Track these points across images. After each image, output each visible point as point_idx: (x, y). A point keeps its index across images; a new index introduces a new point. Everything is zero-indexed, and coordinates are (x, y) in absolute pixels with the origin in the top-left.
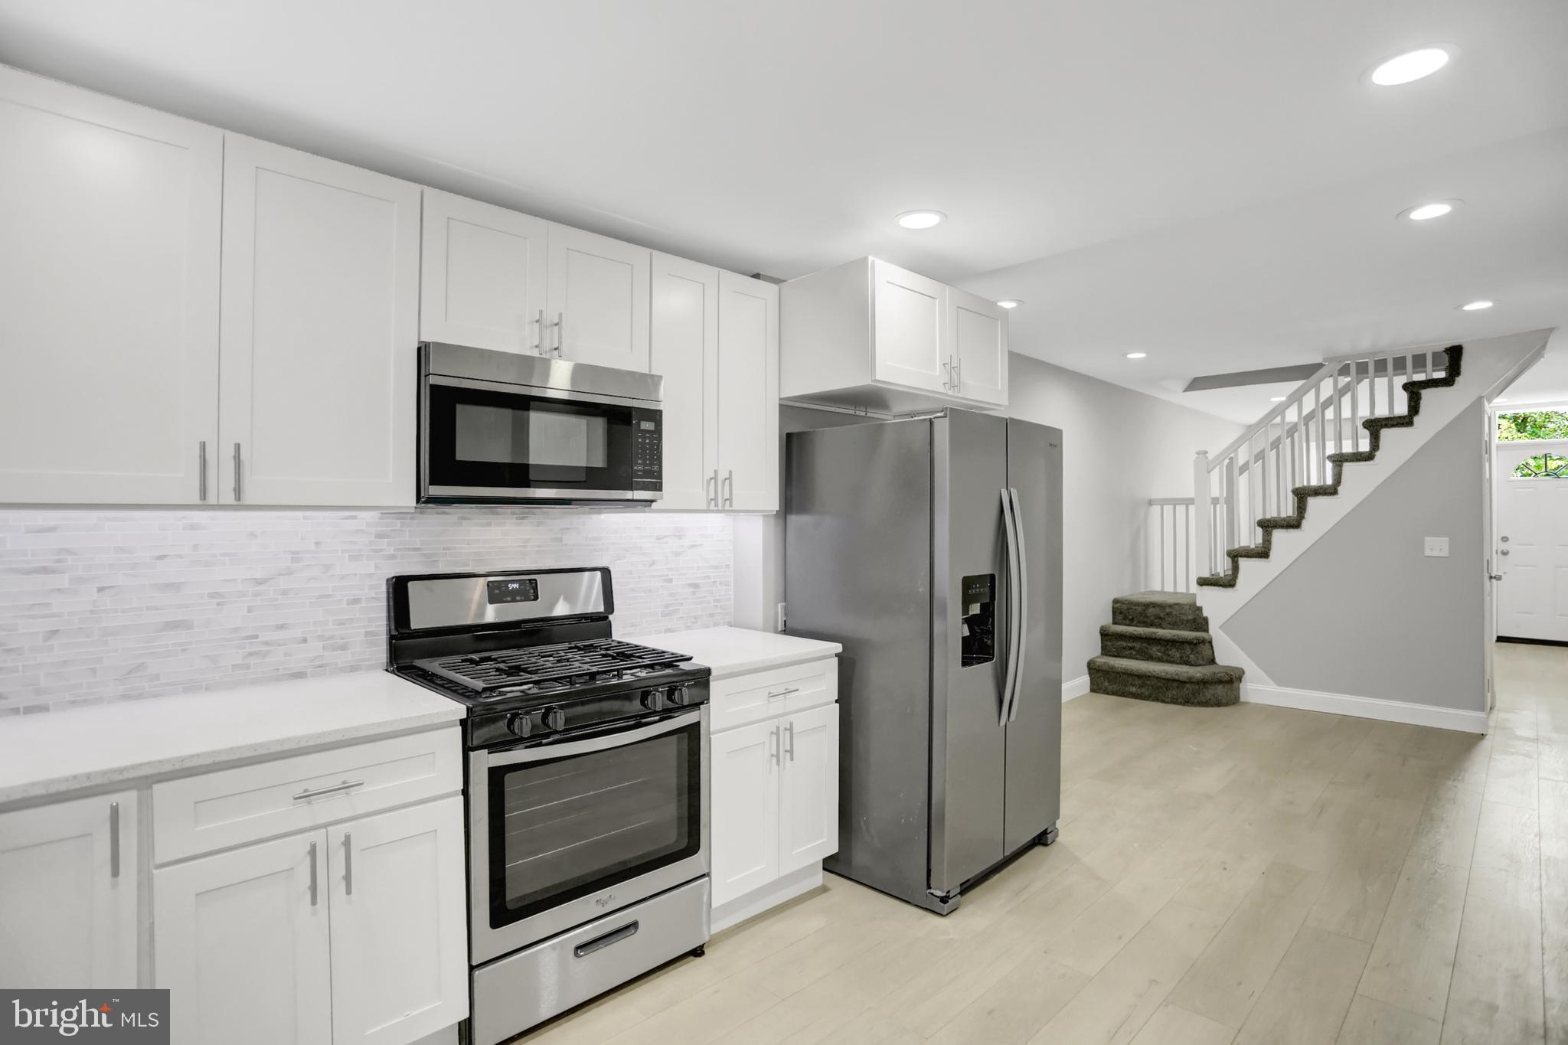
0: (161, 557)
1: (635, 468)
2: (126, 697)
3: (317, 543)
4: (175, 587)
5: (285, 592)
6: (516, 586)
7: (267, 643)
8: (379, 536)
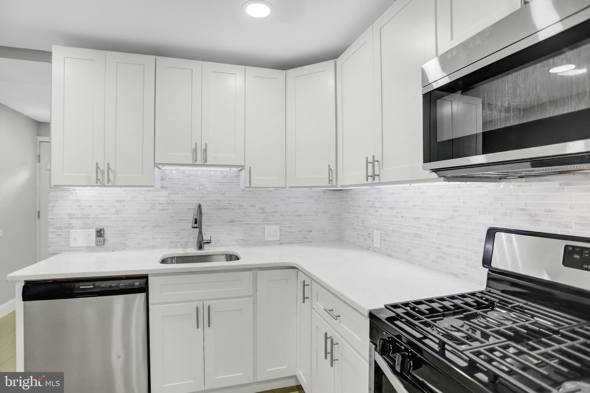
5: (451, 228)
8: (497, 199)
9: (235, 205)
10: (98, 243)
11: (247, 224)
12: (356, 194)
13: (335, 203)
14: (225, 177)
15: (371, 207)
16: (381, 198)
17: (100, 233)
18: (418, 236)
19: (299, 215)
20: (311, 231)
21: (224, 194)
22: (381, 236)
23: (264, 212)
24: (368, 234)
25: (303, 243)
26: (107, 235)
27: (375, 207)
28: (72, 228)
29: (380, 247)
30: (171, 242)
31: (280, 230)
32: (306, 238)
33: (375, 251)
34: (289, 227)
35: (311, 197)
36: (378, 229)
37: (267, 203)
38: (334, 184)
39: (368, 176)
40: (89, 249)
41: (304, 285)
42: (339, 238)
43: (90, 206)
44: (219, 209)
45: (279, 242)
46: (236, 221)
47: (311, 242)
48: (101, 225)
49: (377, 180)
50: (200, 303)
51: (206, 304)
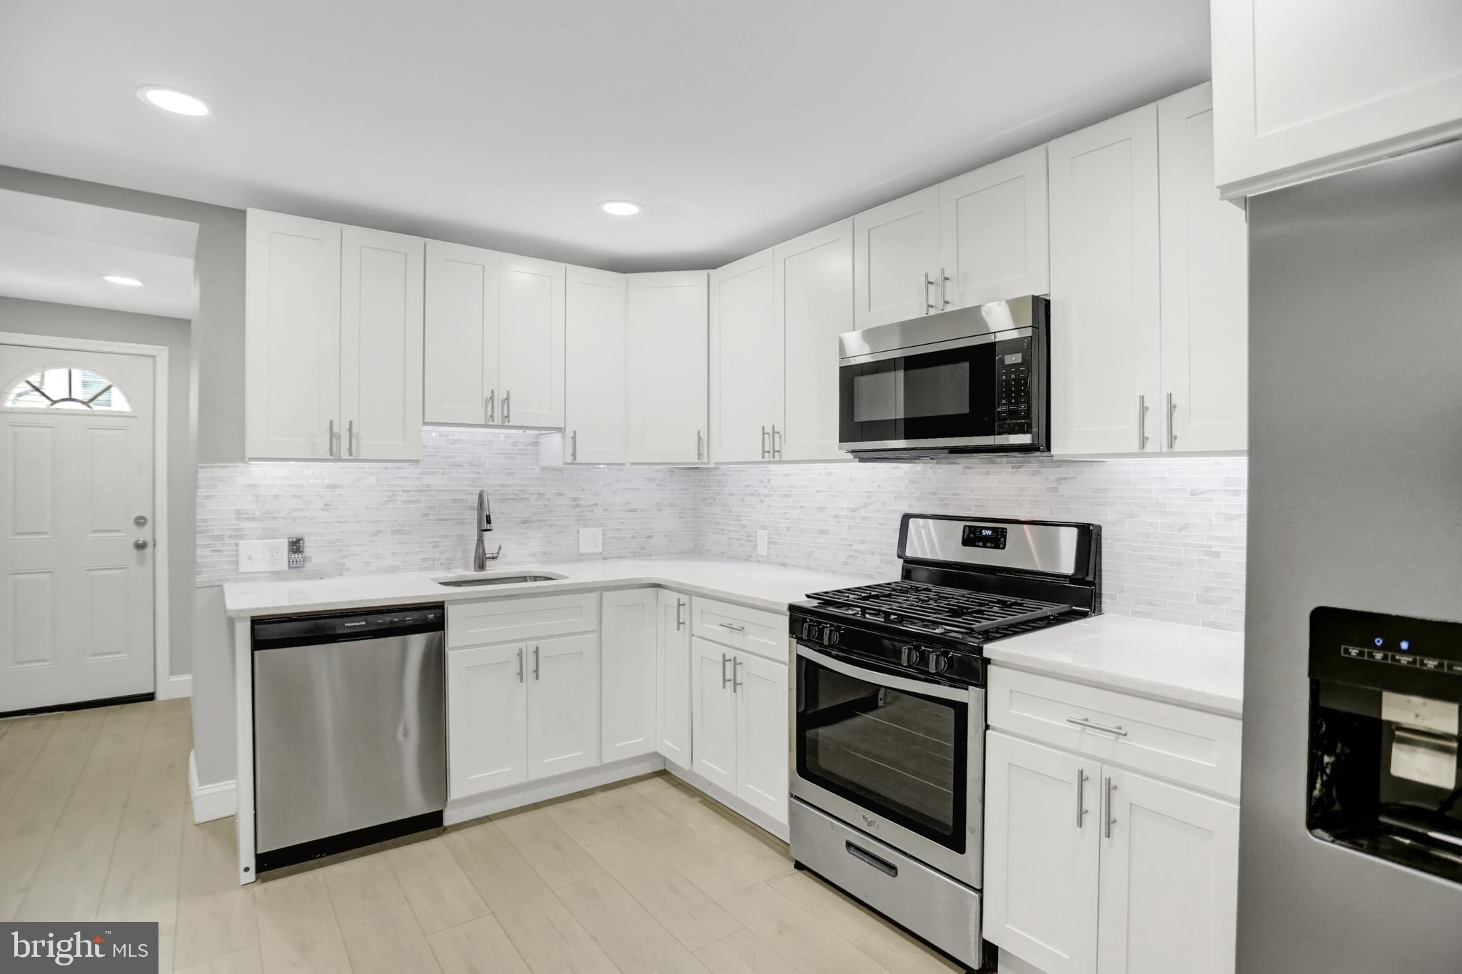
0: (818, 492)
1: (999, 410)
2: (808, 568)
3: (879, 486)
4: (822, 509)
5: (865, 518)
6: (989, 533)
7: (856, 551)
8: (912, 482)
9: (531, 493)
10: (292, 565)
11: (551, 526)
12: (725, 475)
13: (687, 489)
14: (515, 444)
15: (753, 495)
16: (769, 481)
17: (296, 546)
18: (823, 532)
19: (632, 510)
20: (651, 537)
21: (513, 474)
22: (768, 538)
23: (577, 506)
24: (748, 536)
25: (639, 556)
26: (309, 547)
27: (758, 495)
28: (242, 537)
29: (768, 554)
30: (424, 560)
31: (604, 535)
32: (643, 548)
33: (759, 562)
34: (618, 530)
35: (650, 480)
36: (763, 528)
37: (583, 490)
38: (705, 461)
39: (764, 452)
40: (276, 576)
41: (679, 605)
42: (695, 549)
43: (277, 497)
44: (505, 500)
45: (601, 556)
46: (534, 521)
47: (651, 555)
48: (297, 531)
49: (777, 458)
50: (522, 645)
51: (532, 646)
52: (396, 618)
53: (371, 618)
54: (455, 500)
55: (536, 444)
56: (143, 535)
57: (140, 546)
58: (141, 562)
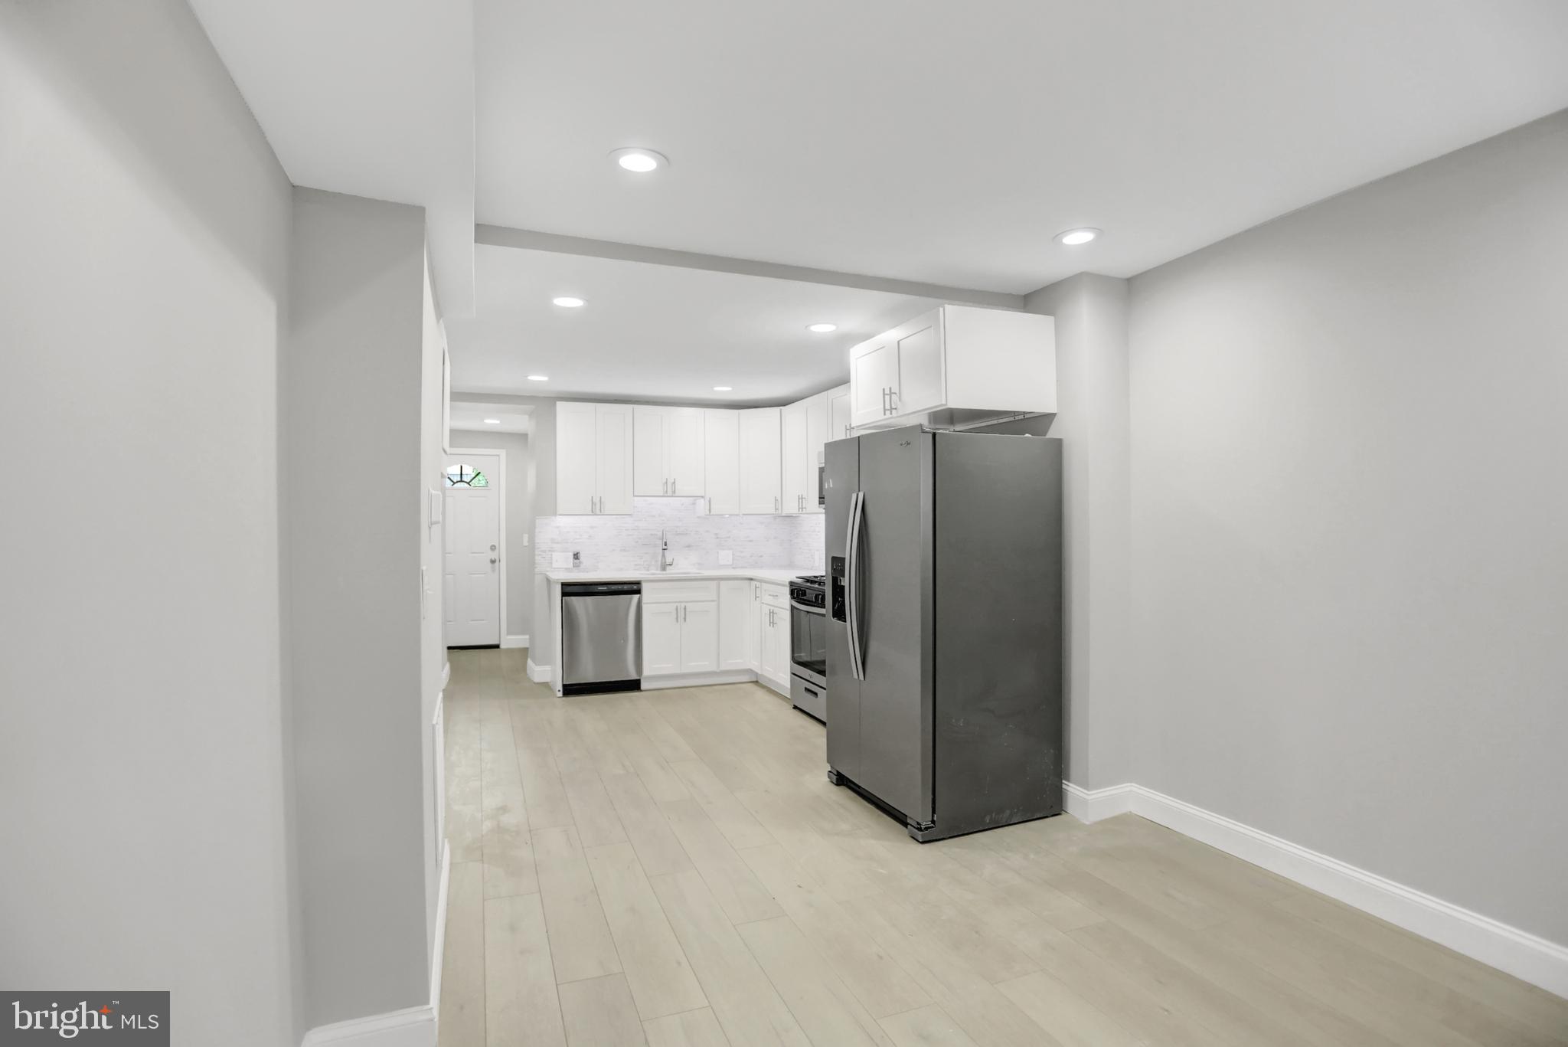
9: (691, 531)
10: (575, 566)
11: (702, 549)
14: (683, 505)
15: (813, 531)
17: (576, 556)
19: (751, 541)
20: (762, 556)
21: (681, 521)
23: (718, 538)
26: (582, 556)
28: (554, 551)
30: (636, 565)
31: (733, 554)
32: (757, 563)
34: (742, 552)
35: (759, 524)
36: (818, 551)
37: (723, 529)
38: (780, 512)
39: (799, 508)
40: (568, 570)
41: (756, 587)
42: (790, 564)
43: (568, 532)
44: (678, 534)
45: (732, 566)
46: (693, 547)
47: (762, 567)
48: (577, 549)
49: (804, 512)
50: (678, 604)
51: (683, 605)
52: (620, 587)
53: (609, 586)
54: (652, 535)
55: (694, 504)
56: (494, 555)
57: (493, 562)
58: (493, 570)
